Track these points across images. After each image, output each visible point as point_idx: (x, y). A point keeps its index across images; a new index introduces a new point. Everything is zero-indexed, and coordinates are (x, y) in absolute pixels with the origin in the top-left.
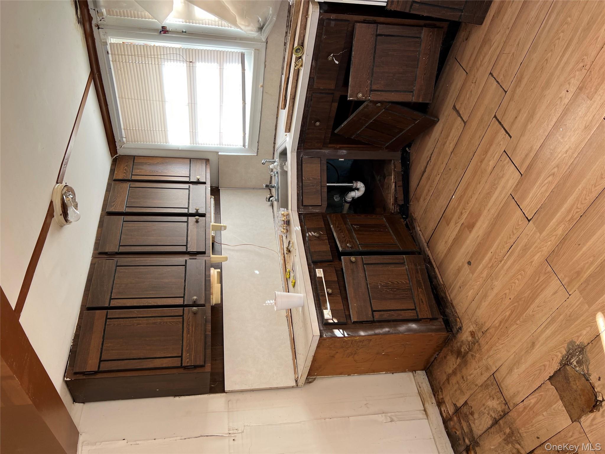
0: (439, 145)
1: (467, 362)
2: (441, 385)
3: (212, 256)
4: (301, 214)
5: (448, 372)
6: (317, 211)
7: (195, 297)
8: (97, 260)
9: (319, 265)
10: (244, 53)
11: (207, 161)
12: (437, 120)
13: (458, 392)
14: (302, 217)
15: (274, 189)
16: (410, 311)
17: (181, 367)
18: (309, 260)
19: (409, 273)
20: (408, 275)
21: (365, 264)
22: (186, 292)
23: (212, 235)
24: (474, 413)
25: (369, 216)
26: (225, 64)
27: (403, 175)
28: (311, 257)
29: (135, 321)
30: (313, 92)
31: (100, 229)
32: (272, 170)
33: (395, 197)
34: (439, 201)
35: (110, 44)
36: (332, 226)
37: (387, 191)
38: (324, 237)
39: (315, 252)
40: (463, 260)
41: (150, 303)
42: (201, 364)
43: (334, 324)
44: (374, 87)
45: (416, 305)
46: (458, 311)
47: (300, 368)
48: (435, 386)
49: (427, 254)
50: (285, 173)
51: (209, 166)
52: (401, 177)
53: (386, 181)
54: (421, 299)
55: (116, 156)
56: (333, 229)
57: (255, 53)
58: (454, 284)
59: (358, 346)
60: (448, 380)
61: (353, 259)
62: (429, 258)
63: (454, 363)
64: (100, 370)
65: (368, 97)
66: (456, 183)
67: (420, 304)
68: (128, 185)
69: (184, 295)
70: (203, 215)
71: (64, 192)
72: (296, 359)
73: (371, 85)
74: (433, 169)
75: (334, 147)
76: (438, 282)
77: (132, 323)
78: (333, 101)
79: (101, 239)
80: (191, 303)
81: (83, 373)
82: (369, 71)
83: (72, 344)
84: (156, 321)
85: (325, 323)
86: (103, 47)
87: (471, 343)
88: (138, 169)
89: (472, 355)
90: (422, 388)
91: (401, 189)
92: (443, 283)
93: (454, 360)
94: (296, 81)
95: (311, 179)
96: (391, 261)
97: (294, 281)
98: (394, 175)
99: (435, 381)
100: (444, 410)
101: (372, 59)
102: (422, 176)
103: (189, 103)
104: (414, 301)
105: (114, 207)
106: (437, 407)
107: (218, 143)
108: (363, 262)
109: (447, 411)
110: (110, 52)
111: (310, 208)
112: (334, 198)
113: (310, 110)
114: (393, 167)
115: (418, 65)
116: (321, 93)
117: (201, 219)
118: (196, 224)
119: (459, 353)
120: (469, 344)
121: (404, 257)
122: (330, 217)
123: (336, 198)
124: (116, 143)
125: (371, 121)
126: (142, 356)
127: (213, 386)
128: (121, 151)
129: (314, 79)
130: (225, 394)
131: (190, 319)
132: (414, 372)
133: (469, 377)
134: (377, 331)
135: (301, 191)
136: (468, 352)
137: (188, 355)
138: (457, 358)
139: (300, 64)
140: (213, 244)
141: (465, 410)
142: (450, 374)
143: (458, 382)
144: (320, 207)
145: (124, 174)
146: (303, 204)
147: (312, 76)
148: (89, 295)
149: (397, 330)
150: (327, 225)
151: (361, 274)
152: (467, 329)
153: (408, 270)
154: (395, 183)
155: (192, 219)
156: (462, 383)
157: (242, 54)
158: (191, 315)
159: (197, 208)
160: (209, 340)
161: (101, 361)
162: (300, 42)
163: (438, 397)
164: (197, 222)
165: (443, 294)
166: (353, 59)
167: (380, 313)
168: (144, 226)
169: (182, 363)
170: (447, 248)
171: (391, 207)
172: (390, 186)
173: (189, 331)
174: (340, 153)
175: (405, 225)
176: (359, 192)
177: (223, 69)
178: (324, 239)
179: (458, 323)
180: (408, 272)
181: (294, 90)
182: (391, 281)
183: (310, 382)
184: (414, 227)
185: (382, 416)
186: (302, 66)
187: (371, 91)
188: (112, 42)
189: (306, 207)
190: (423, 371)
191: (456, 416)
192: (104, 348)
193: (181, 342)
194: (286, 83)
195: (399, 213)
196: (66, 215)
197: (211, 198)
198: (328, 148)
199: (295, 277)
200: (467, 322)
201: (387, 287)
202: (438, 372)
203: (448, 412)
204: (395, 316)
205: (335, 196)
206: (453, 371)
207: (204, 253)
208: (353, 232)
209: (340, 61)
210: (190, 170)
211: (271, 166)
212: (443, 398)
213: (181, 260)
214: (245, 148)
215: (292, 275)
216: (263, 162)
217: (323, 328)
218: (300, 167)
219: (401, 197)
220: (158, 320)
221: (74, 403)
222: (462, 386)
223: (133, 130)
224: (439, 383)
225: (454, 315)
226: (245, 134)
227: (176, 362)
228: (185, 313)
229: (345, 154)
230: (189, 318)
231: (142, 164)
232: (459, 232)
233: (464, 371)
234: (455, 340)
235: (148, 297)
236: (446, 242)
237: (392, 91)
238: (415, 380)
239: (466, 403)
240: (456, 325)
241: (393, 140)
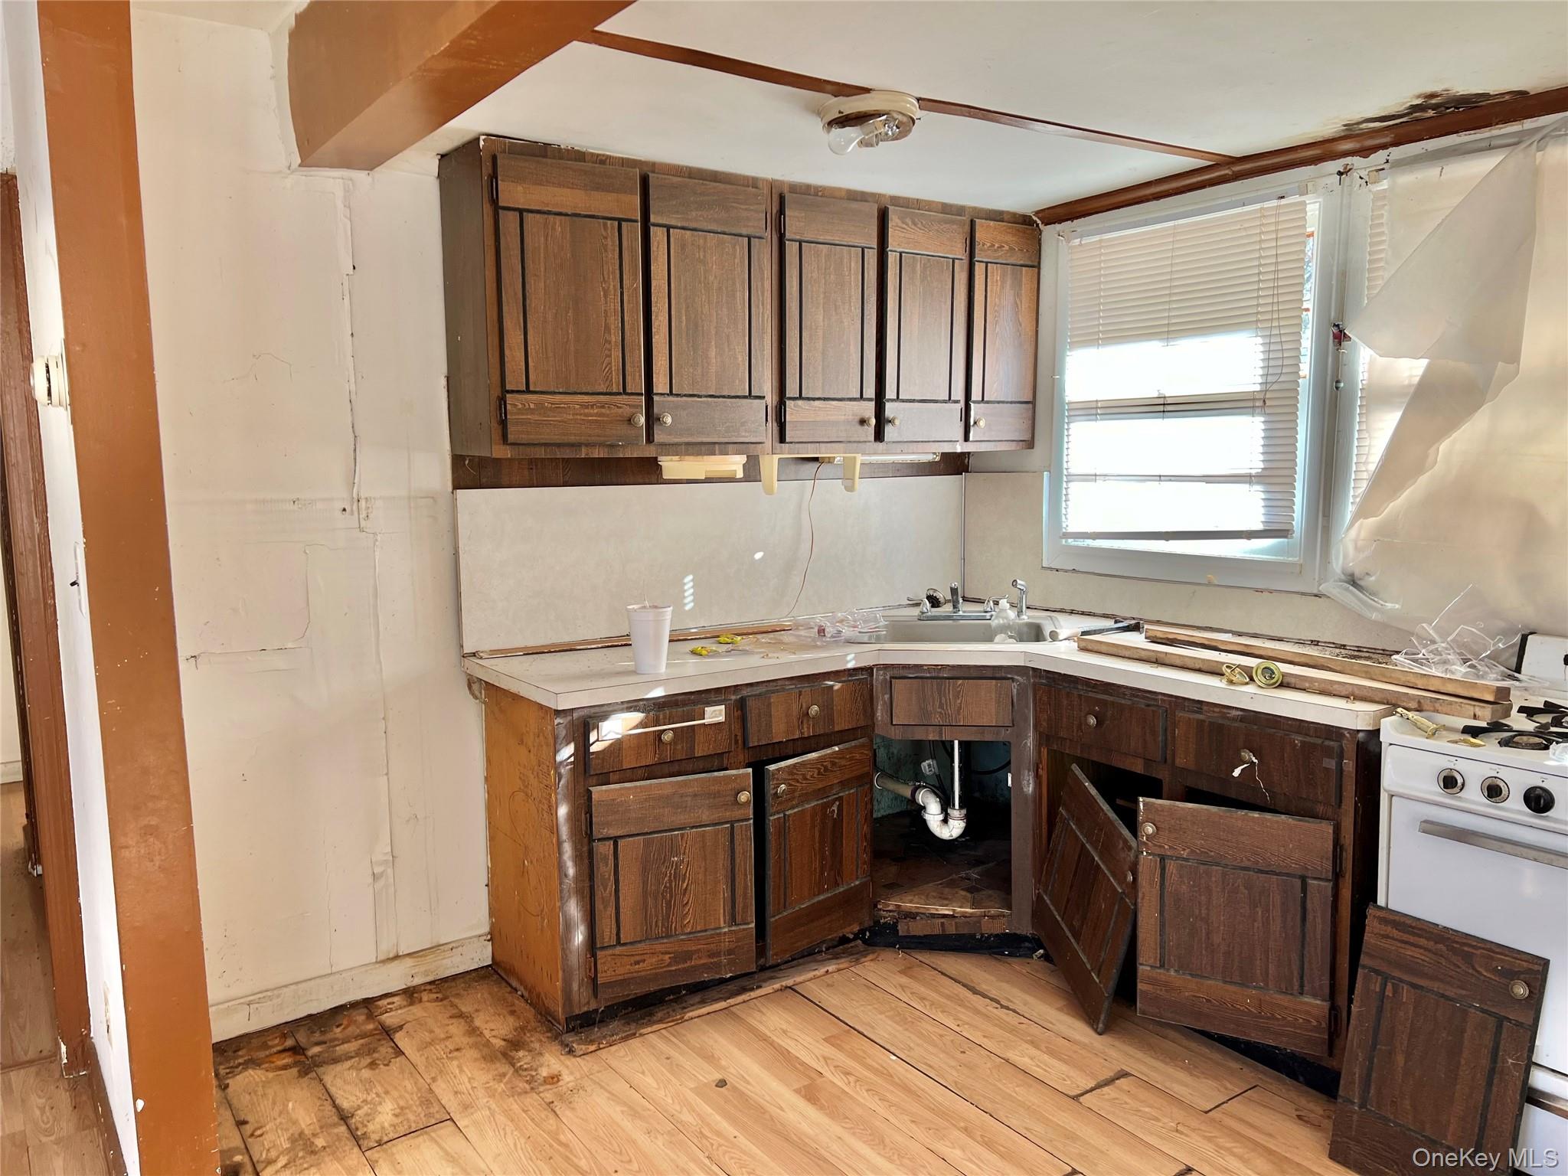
0: (1035, 1030)
1: (492, 1061)
2: (453, 1000)
3: (776, 458)
4: (872, 675)
5: (478, 1016)
6: (879, 714)
7: (669, 420)
8: (766, 191)
9: (736, 714)
10: (1292, 538)
11: (1030, 444)
12: (1099, 1030)
13: (427, 1037)
14: (862, 675)
15: (951, 609)
16: (614, 932)
17: (505, 391)
18: (749, 689)
19: (708, 933)
20: (706, 931)
21: (732, 827)
22: (685, 398)
23: (834, 458)
24: (374, 1069)
25: (865, 844)
26: (1259, 488)
27: (973, 936)
28: (755, 695)
29: (613, 284)
30: (1166, 711)
31: (843, 194)
32: (996, 603)
33: (917, 914)
34: (890, 1022)
35: (1304, 204)
36: (837, 749)
37: (934, 894)
38: (808, 728)
39: (770, 704)
40: (732, 1070)
41: (656, 316)
42: (509, 436)
43: (586, 744)
44: (1172, 867)
45: (629, 947)
46: (613, 1048)
47: (500, 665)
48: (453, 984)
49: (764, 984)
50: (988, 636)
51: (1013, 449)
52: (965, 931)
53: (963, 893)
54: (644, 961)
55: (1039, 222)
56: (828, 751)
57: (1293, 564)
58: (681, 1045)
59: (540, 801)
60: (461, 1015)
61: (745, 796)
62: (752, 989)
63: (494, 1033)
64: (500, 211)
65: (1147, 849)
66: (926, 1064)
67: (633, 955)
68: (959, 252)
69: (678, 395)
70: (879, 436)
71: (895, 115)
72: (524, 654)
73: (1178, 858)
74: (977, 1012)
75: (1041, 762)
76: (692, 1005)
77: (609, 278)
78: (1148, 762)
79: (820, 199)
80: (656, 410)
81: (494, 176)
82: (1212, 854)
83: (562, 147)
84: (612, 331)
85: (588, 723)
86: (1297, 185)
87: (534, 1073)
88: (1003, 276)
89: (504, 1075)
90: (448, 954)
91: (937, 931)
92: (686, 1017)
93: (501, 1032)
94: (1197, 666)
95: (959, 701)
96: (739, 892)
97: (704, 652)
98: (971, 914)
99: (463, 985)
100: (393, 1003)
101: (1243, 865)
102: (964, 985)
103: (1165, 397)
104: (640, 942)
105: (900, 224)
106: (405, 987)
107: (1072, 471)
108: (738, 821)
109: (391, 1009)
110: (1283, 202)
111: (887, 697)
112: (929, 761)
113: (1123, 702)
114: (993, 911)
115: (1231, 983)
116: (1166, 730)
117: (870, 430)
118: (858, 418)
119: (515, 1044)
120: (531, 1069)
121: (748, 924)
122: (863, 746)
123: (929, 765)
124: (1069, 222)
125: (1096, 858)
126: (532, 303)
127: (467, 462)
128: (1049, 232)
129: (1197, 712)
130: (450, 489)
131: (615, 410)
132: (489, 937)
133: (455, 1063)
134: (568, 849)
135: (928, 675)
136: (513, 1065)
137: (532, 406)
138: (505, 1040)
139: (1234, 679)
140: (816, 459)
141: (385, 1050)
142: (472, 1021)
143: (451, 1037)
144: (889, 720)
145: (989, 244)
146: (896, 678)
147: (1205, 708)
148: (679, 179)
149: (569, 897)
150: (841, 737)
151: (706, 816)
152: (567, 1067)
153: (718, 931)
154: (953, 916)
155: (868, 409)
156: (446, 1046)
157: (1288, 530)
158: (627, 411)
159: (897, 422)
160: (568, 454)
161: (521, 211)
162: (1292, 680)
163: (425, 990)
164: (863, 422)
165: (660, 1015)
166: (1241, 813)
167: (611, 857)
168: (850, 297)
169: (512, 392)
170: (769, 1034)
171: (892, 904)
172: (946, 902)
173: (587, 407)
174: (1026, 778)
175: (844, 935)
176: (939, 823)
177: (1250, 483)
178: (803, 728)
179: (583, 1047)
180: (713, 932)
181: (1178, 662)
182: (689, 888)
183: (470, 687)
184: (837, 958)
185: (387, 853)
186: (1231, 682)
187: (1163, 858)
188: (1309, 208)
189: (888, 685)
190: (490, 959)
191: (376, 1029)
192: (551, 217)
193: (561, 390)
194: (1206, 643)
195: (877, 923)
196: (841, 123)
197: (935, 453)
198: (1039, 745)
199: (713, 654)
200: (584, 1068)
201: (675, 878)
202: (482, 994)
203: (387, 1012)
204: (605, 892)
205: (935, 762)
206: (478, 1028)
207: (782, 439)
208: (820, 802)
209: (1241, 780)
210: (1003, 402)
211: (1004, 603)
212: (420, 1001)
213: (766, 385)
214: (1061, 538)
215: (725, 647)
216: (1019, 582)
217: (578, 719)
218: (989, 674)
219: (917, 928)
220: (615, 338)
221: (439, 157)
222: (438, 1047)
223: (1100, 262)
224: (458, 995)
225: (604, 1037)
226: (1094, 539)
227: (515, 381)
228: (632, 397)
229: (1025, 790)
230: (620, 407)
231: (1017, 283)
232: (803, 1064)
233: (471, 1053)
234: (548, 1037)
235: (673, 313)
236: (785, 1032)
237: (1161, 913)
238: (470, 938)
239: (399, 1052)
240: (581, 1042)
241: (1056, 913)
